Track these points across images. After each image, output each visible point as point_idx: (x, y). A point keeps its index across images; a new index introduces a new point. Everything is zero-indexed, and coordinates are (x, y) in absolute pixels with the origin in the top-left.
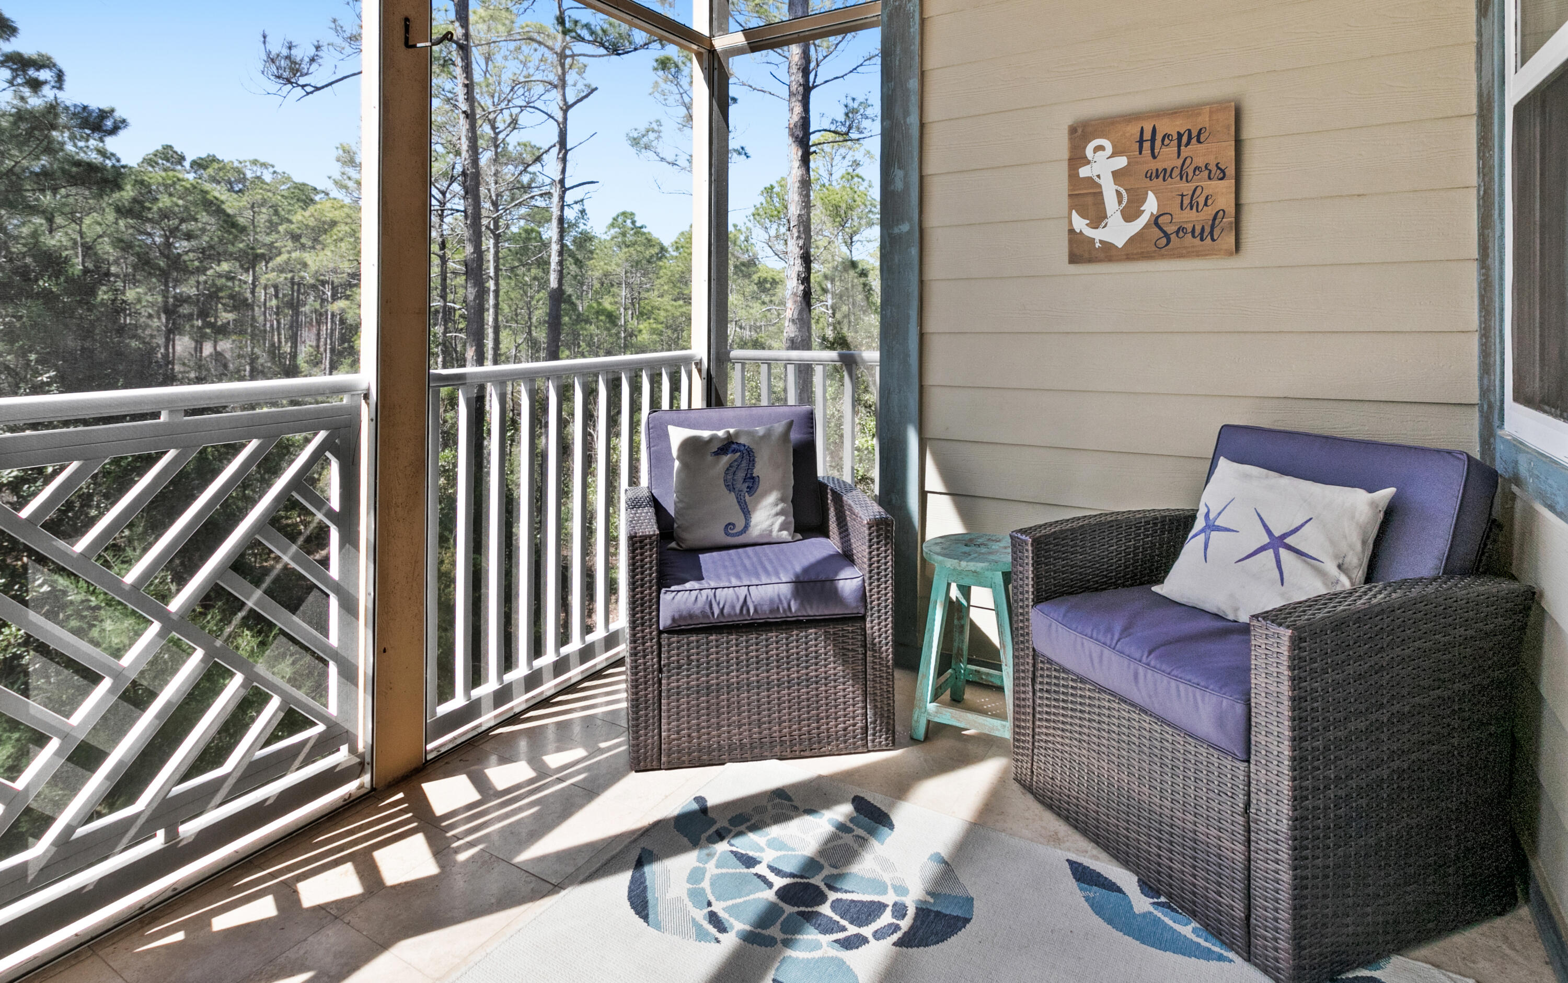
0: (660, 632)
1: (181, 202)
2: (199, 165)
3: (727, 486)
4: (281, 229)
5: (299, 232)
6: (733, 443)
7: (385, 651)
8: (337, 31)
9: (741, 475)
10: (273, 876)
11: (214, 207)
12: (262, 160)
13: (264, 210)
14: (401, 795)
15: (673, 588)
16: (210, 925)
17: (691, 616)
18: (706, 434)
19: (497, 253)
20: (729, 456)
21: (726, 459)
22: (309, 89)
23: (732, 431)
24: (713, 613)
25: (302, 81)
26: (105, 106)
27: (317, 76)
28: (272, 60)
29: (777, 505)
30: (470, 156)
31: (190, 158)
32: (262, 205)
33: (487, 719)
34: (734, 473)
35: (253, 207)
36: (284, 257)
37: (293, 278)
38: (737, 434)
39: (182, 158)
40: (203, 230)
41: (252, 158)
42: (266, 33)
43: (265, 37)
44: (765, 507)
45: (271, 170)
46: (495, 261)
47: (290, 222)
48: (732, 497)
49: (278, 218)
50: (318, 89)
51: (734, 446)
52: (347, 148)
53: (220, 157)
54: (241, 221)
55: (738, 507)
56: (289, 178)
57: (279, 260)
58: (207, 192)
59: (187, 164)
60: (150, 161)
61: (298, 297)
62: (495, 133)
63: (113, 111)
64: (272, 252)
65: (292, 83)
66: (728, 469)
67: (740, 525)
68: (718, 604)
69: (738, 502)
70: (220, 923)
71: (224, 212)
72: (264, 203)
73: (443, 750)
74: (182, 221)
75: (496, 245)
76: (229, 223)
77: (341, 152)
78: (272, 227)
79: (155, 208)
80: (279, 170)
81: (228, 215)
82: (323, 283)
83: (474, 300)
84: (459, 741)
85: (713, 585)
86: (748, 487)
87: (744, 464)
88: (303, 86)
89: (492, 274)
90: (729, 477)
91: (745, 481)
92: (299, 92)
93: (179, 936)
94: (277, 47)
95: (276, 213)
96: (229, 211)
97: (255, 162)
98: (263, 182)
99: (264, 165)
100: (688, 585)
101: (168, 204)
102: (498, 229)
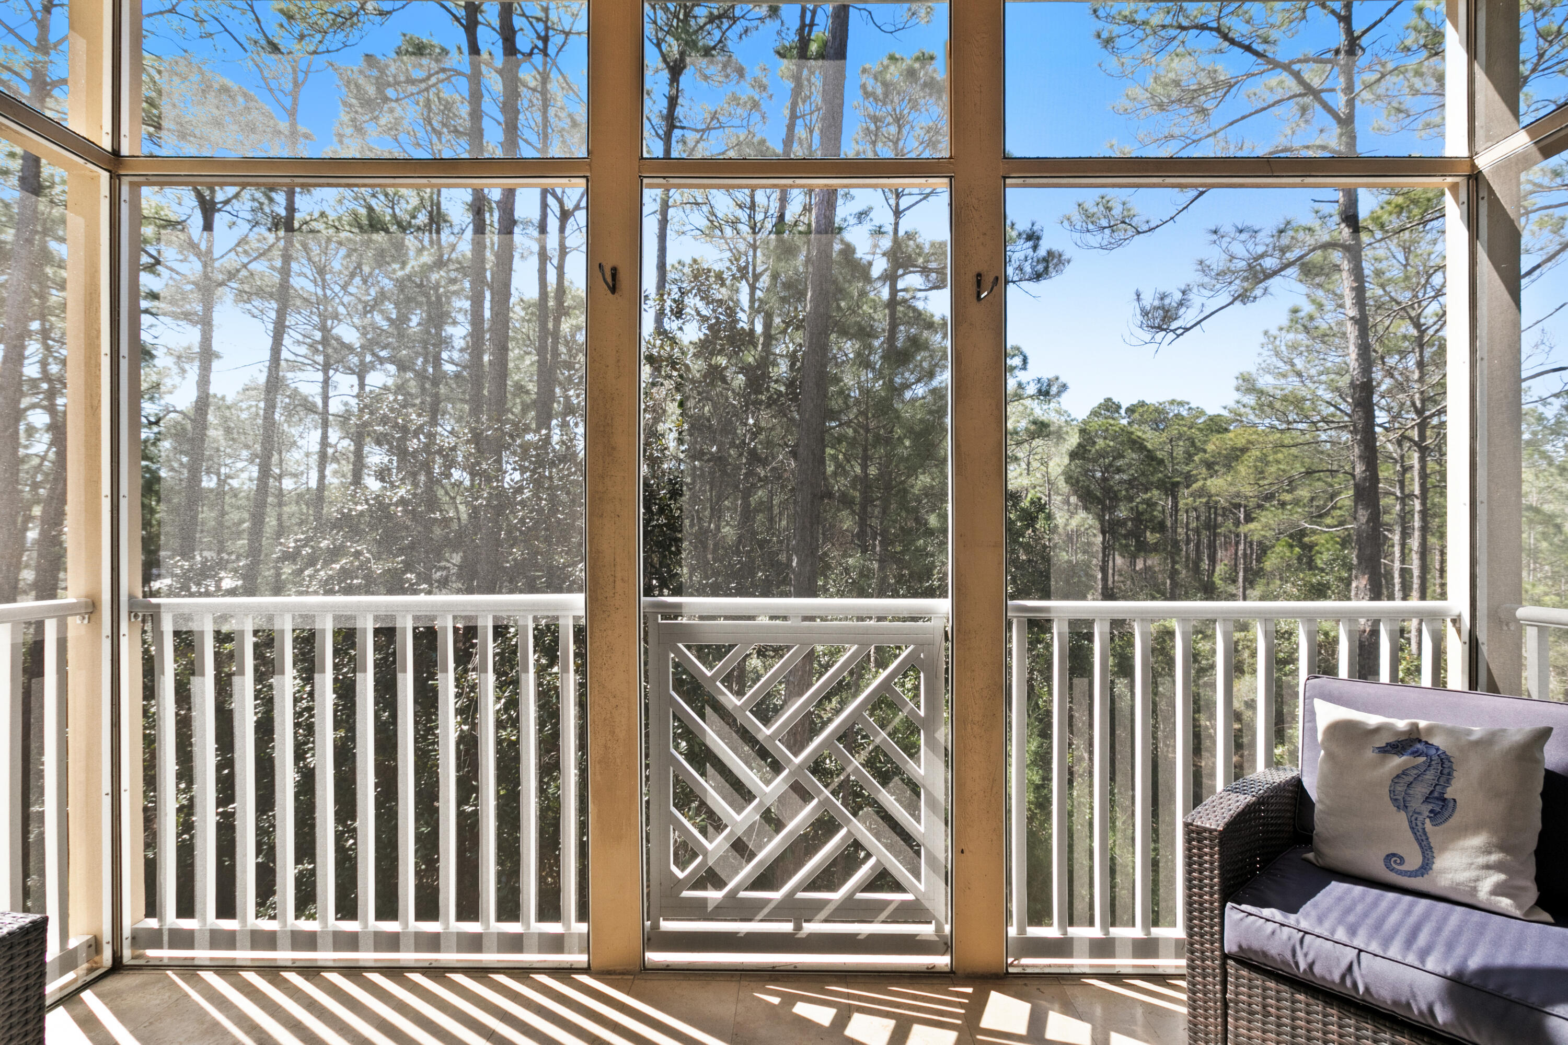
0: (1225, 957)
1: (1112, 444)
2: (1131, 410)
3: (1395, 801)
4: (1196, 458)
5: (1212, 460)
6: (1420, 741)
7: (962, 852)
8: (1203, 271)
9: (1421, 790)
10: (848, 996)
11: (1137, 445)
12: (1179, 399)
13: (1181, 443)
14: (969, 990)
15: (1244, 907)
16: (794, 1005)
17: (1265, 954)
18: (1373, 720)
19: (1423, 468)
20: (1404, 758)
21: (1397, 762)
22: (1180, 331)
23: (1422, 724)
24: (1297, 964)
25: (1173, 326)
26: (1051, 375)
27: (1187, 317)
28: (1145, 313)
29: (1490, 853)
30: (1360, 365)
31: (1124, 407)
32: (1179, 439)
33: (1081, 963)
34: (1409, 785)
35: (1171, 441)
36: (1200, 483)
37: (1207, 503)
38: (1430, 730)
39: (1119, 407)
40: (1130, 465)
41: (1170, 399)
42: (1140, 290)
43: (1138, 295)
44: (1464, 849)
45: (1187, 407)
46: (1420, 478)
47: (1205, 451)
48: (1402, 819)
49: (1194, 447)
50: (1187, 330)
51: (1419, 746)
52: (1247, 377)
53: (1148, 402)
54: (1159, 454)
55: (1409, 834)
56: (1202, 413)
57: (1195, 486)
58: (1132, 433)
59: (1123, 411)
60: (1095, 413)
61: (1215, 519)
62: (1419, 330)
63: (1057, 379)
64: (1189, 479)
65: (1165, 330)
66: (1398, 776)
67: (1414, 860)
68: (1306, 955)
69: (1412, 828)
70: (802, 1009)
71: (1145, 448)
72: (1180, 436)
73: (1029, 971)
74: (1114, 458)
75: (1422, 460)
76: (1150, 457)
77: (1240, 381)
78: (1189, 457)
79: (1093, 450)
80: (1193, 405)
81: (1149, 451)
82: (1237, 506)
83: (1368, 522)
84: (1047, 970)
85: (1304, 925)
86: (1431, 811)
87: (1430, 776)
88: (1174, 331)
89: (1417, 492)
90: (1399, 788)
91: (1427, 800)
92: (1171, 336)
93: (776, 1000)
94: (1149, 300)
95: (1193, 444)
96: (1149, 446)
97: (1172, 402)
98: (1183, 418)
99: (1181, 404)
100: (1267, 912)
101: (1103, 445)
102: (1425, 441)
